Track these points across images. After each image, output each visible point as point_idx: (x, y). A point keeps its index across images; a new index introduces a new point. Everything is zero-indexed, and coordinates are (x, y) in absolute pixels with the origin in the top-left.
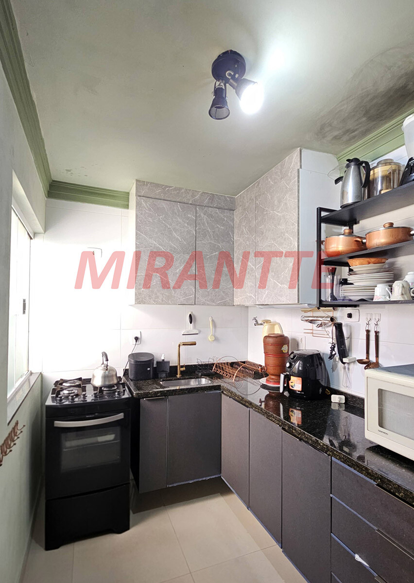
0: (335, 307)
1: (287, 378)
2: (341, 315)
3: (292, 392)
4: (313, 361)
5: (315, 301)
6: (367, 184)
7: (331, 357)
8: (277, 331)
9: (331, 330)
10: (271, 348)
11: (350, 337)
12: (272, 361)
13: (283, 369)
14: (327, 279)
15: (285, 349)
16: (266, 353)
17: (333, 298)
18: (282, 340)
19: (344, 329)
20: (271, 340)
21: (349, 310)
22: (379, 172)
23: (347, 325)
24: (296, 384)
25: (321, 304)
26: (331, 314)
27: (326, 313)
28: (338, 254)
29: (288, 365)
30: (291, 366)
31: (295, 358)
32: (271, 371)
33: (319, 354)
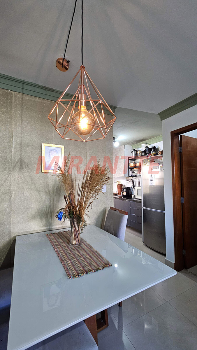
0: (132, 177)
1: (123, 192)
2: (133, 179)
3: (123, 196)
4: (128, 189)
5: (128, 176)
6: (136, 154)
7: (132, 187)
8: (120, 183)
9: (132, 182)
10: (119, 187)
11: (135, 183)
12: (119, 190)
13: (122, 191)
14: (130, 172)
15: (122, 187)
16: (118, 188)
17: (131, 175)
18: (121, 185)
19: (134, 182)
20: (119, 185)
21: (135, 178)
22: (138, 152)
23: (135, 181)
24: (125, 194)
25: (129, 177)
26: (132, 179)
27: (130, 178)
28: (132, 167)
29: (123, 190)
30: (124, 190)
31: (124, 188)
32: (119, 192)
33: (129, 187)
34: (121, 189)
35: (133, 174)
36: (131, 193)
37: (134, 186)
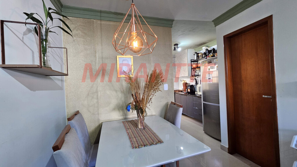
0: (195, 76)
1: (187, 90)
2: (196, 78)
3: (188, 92)
4: (192, 87)
5: (191, 76)
6: (198, 56)
7: (195, 85)
8: (185, 82)
9: (195, 81)
12: (185, 87)
13: (186, 88)
14: (193, 72)
15: (187, 85)
16: (183, 86)
18: (186, 83)
19: (197, 80)
20: (184, 84)
21: (198, 77)
22: (200, 55)
24: (189, 90)
26: (195, 78)
27: (193, 77)
28: (194, 67)
30: (188, 87)
31: (189, 86)
32: (185, 89)
33: (193, 85)
34: (186, 86)
35: (196, 74)
36: (195, 90)
37: (197, 83)
